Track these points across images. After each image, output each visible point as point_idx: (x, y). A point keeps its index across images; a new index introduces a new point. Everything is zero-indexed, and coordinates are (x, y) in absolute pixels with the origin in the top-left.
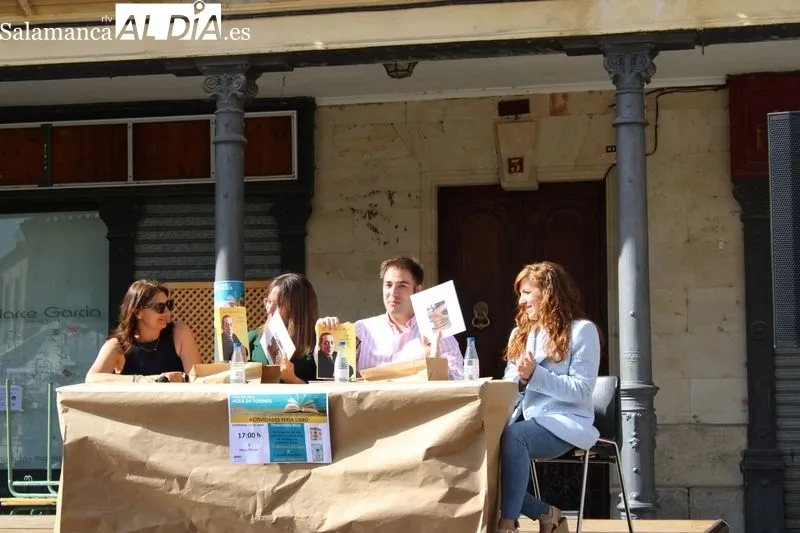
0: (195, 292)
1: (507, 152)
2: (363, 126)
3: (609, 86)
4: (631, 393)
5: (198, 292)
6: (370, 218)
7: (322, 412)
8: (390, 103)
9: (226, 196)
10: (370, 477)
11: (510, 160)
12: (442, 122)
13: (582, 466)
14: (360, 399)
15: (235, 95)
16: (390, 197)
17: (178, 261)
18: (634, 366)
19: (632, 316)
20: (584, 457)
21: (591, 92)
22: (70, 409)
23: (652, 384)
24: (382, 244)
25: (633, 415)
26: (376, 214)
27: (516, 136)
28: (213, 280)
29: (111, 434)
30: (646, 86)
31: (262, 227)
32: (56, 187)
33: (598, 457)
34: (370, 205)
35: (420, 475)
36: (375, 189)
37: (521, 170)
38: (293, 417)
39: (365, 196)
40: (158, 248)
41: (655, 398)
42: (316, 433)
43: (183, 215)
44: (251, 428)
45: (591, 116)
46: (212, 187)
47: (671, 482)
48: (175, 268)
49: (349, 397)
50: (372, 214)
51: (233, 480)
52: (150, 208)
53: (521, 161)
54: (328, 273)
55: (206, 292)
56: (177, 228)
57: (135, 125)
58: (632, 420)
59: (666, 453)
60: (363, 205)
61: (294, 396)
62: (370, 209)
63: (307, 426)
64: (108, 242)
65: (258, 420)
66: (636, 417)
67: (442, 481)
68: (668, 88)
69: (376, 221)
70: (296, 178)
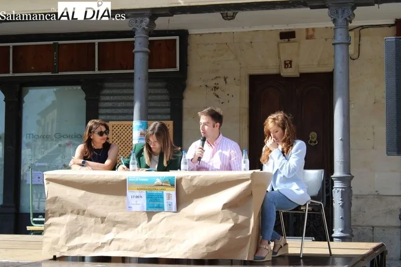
0: (124, 126)
1: (284, 57)
2: (212, 44)
3: (331, 24)
4: (339, 179)
5: (126, 126)
6: (215, 90)
7: (173, 185)
8: (226, 33)
9: (139, 79)
10: (195, 219)
11: (285, 61)
12: (251, 43)
13: (304, 214)
14: (192, 180)
15: (144, 28)
16: (225, 80)
17: (120, 111)
18: (342, 166)
19: (341, 140)
20: (305, 210)
21: (326, 27)
22: (50, 182)
23: (350, 174)
24: (221, 103)
25: (340, 190)
26: (218, 88)
27: (288, 49)
28: (132, 120)
29: (70, 195)
30: (350, 25)
31: (161, 94)
32: (60, 74)
33: (313, 210)
34: (215, 84)
35: (220, 218)
36: (218, 76)
37: (291, 67)
38: (158, 188)
39: (212, 79)
40: (110, 104)
41: (352, 181)
42: (169, 196)
43: (123, 88)
44: (137, 193)
45: (326, 40)
46: (133, 74)
47: (365, 224)
48: (118, 114)
49: (186, 178)
50: (216, 88)
51: (128, 219)
52: (107, 85)
53: (291, 62)
54: (194, 118)
55: (129, 126)
56: (120, 95)
57: (99, 43)
58: (340, 192)
59: (362, 209)
60: (212, 84)
61: (159, 177)
62: (215, 85)
63: (165, 193)
64: (85, 101)
65: (141, 189)
66: (342, 191)
67: (231, 220)
68: (365, 26)
69: (218, 92)
70: (178, 70)
